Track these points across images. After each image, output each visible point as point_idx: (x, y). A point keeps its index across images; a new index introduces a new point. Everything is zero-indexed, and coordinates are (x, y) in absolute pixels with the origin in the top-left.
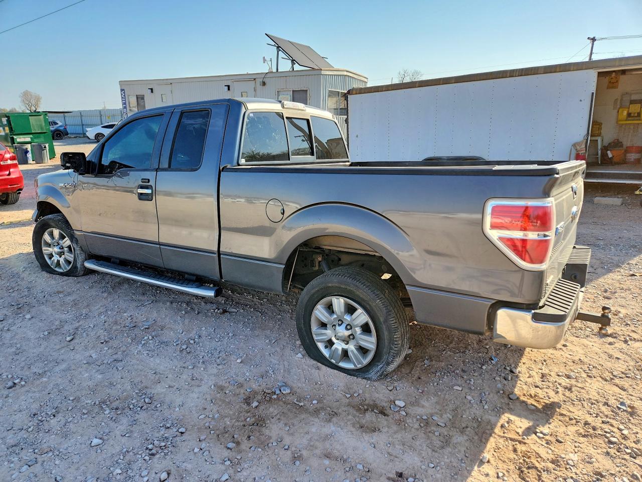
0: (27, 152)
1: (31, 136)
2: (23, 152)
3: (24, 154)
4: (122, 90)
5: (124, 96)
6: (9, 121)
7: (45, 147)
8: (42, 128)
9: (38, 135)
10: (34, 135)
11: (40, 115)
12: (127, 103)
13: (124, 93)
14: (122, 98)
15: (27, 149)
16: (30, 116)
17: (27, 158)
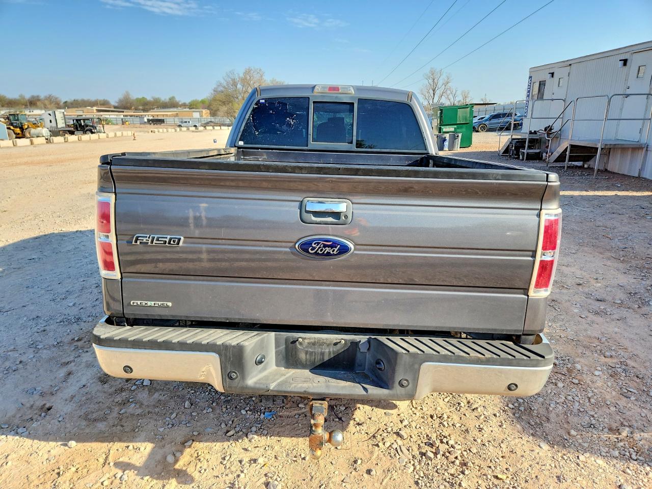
0: (444, 140)
1: (456, 126)
2: (442, 140)
3: (442, 143)
4: (530, 77)
5: (530, 83)
6: (441, 113)
7: (458, 136)
8: (466, 119)
9: (461, 125)
10: (458, 125)
11: (468, 108)
12: (531, 91)
13: (531, 80)
14: (529, 86)
15: (445, 137)
16: (459, 108)
17: (444, 145)
